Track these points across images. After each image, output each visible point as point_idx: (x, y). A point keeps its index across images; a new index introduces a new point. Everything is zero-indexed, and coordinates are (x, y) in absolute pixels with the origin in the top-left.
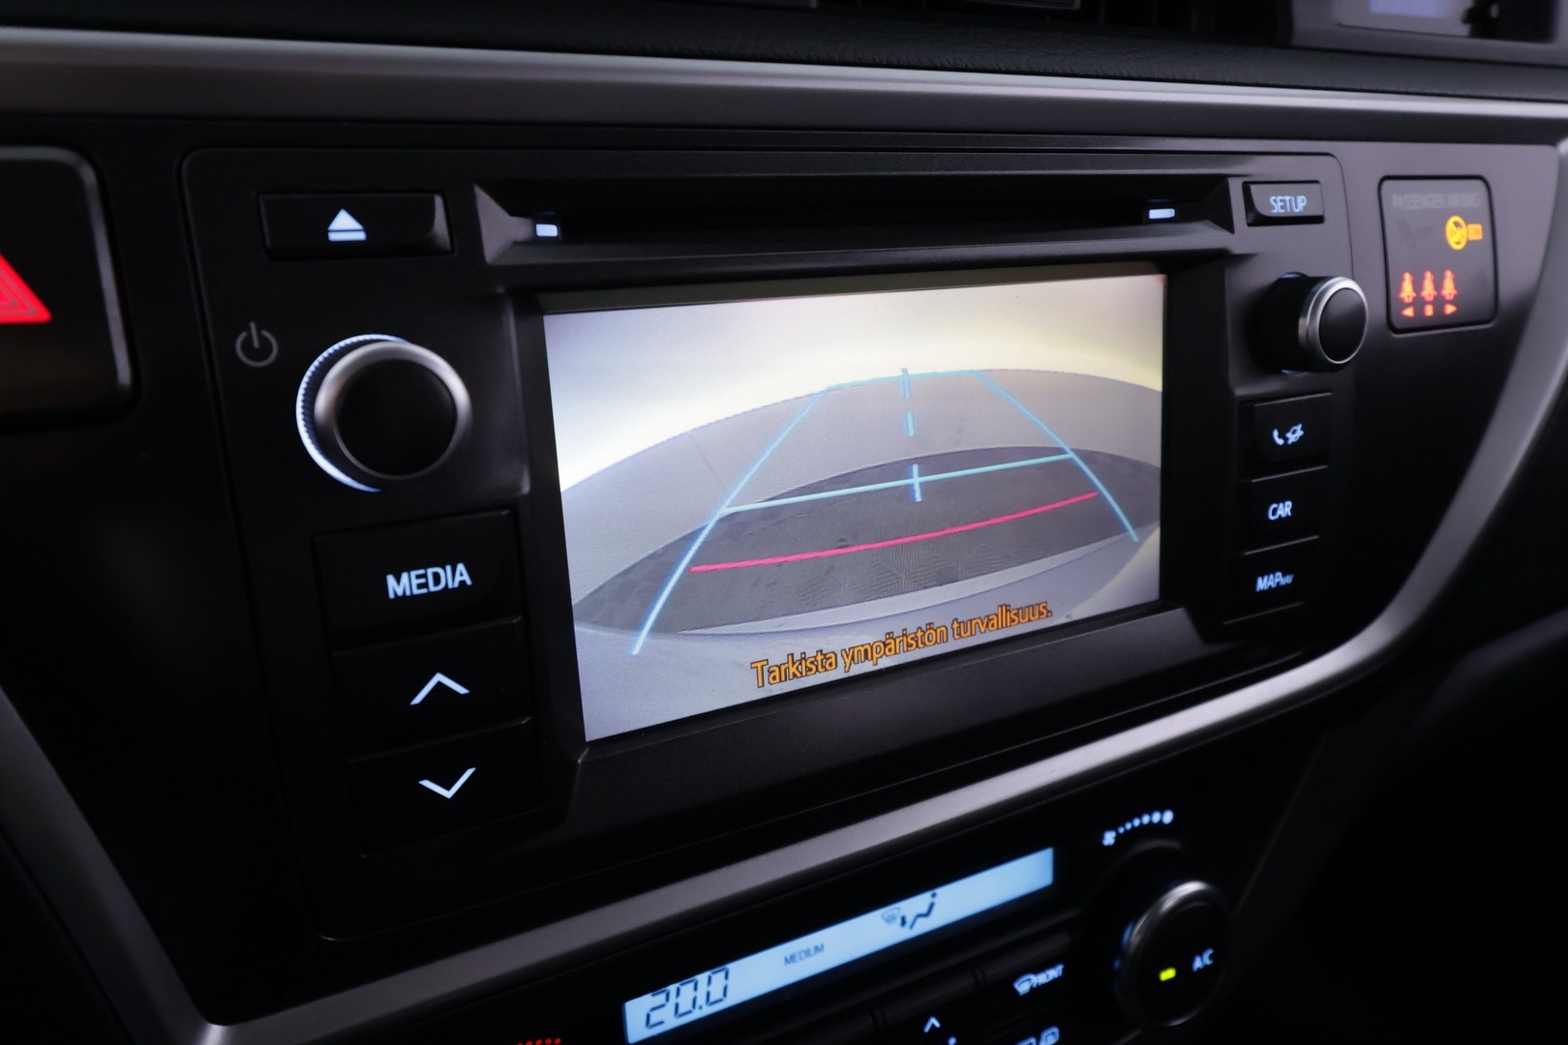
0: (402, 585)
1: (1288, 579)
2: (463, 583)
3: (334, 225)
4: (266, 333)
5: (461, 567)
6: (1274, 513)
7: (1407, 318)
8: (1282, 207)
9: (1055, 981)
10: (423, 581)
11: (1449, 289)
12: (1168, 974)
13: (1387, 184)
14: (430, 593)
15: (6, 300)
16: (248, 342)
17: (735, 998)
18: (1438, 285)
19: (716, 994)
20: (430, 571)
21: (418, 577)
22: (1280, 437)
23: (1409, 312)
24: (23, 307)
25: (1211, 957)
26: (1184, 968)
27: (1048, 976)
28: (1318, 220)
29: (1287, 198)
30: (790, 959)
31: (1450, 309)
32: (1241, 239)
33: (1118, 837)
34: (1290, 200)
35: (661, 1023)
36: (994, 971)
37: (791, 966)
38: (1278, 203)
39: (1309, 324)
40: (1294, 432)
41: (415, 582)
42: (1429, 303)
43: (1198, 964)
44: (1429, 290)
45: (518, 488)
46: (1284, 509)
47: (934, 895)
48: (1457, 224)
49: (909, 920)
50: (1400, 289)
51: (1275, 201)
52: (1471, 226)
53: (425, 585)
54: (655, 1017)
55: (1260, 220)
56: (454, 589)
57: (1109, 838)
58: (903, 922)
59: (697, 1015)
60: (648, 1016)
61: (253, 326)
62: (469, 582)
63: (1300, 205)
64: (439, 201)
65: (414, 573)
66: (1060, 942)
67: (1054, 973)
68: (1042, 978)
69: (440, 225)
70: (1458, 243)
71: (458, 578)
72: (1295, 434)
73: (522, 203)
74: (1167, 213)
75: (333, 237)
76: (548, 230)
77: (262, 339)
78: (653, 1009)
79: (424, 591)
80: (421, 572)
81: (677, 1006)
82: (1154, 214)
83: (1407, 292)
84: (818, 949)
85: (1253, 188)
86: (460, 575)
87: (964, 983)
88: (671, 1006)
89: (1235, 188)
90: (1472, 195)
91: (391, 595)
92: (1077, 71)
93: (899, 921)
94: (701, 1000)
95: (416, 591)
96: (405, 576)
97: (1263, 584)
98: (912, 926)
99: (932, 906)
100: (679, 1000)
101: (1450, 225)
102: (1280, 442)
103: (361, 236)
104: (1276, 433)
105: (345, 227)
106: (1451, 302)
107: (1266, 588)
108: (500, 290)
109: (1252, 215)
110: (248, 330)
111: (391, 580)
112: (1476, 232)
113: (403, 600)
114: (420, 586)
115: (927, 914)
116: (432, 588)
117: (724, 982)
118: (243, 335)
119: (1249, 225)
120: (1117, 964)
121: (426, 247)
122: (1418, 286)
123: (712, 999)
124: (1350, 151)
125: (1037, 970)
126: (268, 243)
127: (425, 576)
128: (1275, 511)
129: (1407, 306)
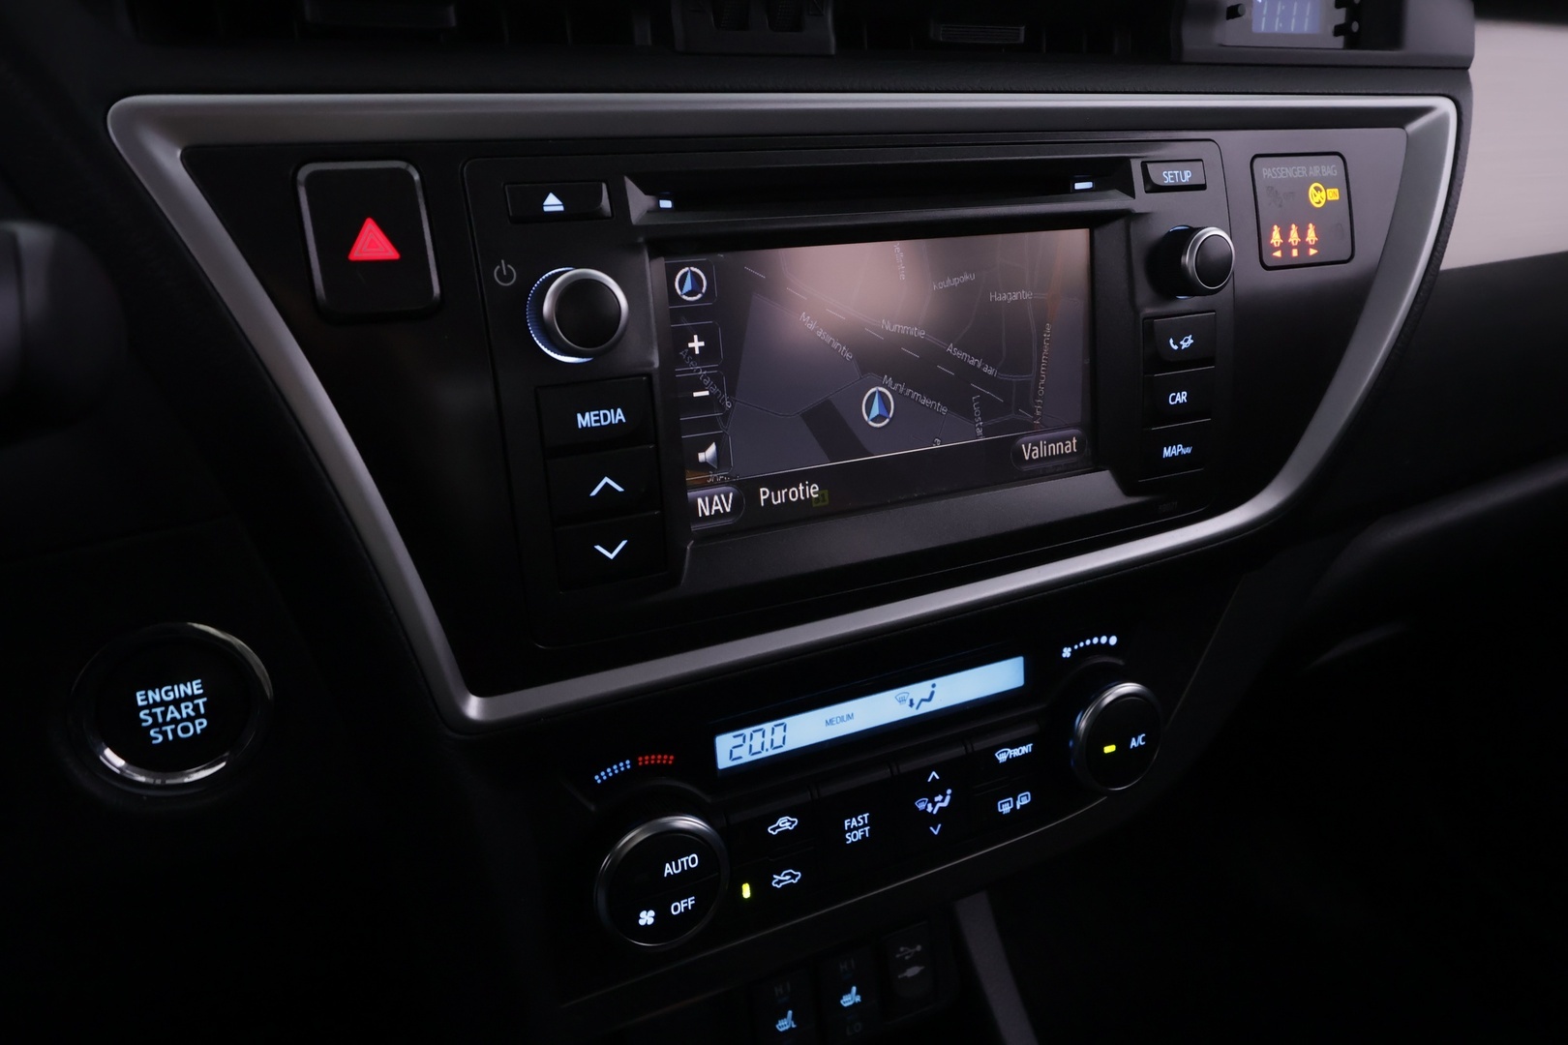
0: (585, 420)
1: (1188, 450)
2: (620, 420)
3: (546, 203)
4: (509, 266)
5: (619, 411)
6: (1173, 400)
7: (1276, 257)
8: (1172, 179)
9: (1026, 755)
10: (597, 418)
11: (1311, 236)
12: (1109, 749)
13: (1258, 161)
14: (601, 426)
15: (377, 247)
16: (500, 272)
17: (791, 745)
18: (1303, 234)
19: (778, 742)
20: (602, 412)
21: (595, 415)
22: (1174, 344)
23: (1278, 254)
24: (387, 251)
25: (1143, 739)
26: (1122, 746)
27: (1020, 751)
28: (1202, 187)
29: (1176, 172)
30: (829, 722)
31: (1312, 252)
32: (1141, 201)
33: (1073, 652)
34: (1178, 174)
35: (740, 758)
36: (980, 745)
37: (830, 727)
38: (1168, 176)
39: (1188, 260)
40: (1186, 341)
41: (593, 419)
42: (1295, 247)
43: (1133, 743)
44: (1294, 237)
45: (651, 364)
46: (1182, 397)
47: (934, 686)
48: (1317, 189)
49: (916, 702)
50: (1270, 237)
51: (1167, 175)
52: (1328, 190)
53: (599, 421)
54: (736, 753)
55: (1154, 188)
56: (615, 424)
57: (1067, 652)
58: (911, 704)
59: (764, 754)
60: (731, 751)
61: (503, 261)
62: (624, 421)
63: (1186, 176)
64: (604, 186)
65: (592, 413)
66: (1030, 729)
67: (1026, 749)
68: (1016, 752)
69: (605, 202)
70: (1319, 203)
71: (618, 418)
72: (1187, 343)
73: (652, 188)
74: (1088, 185)
75: (546, 209)
76: (666, 204)
77: (507, 269)
78: (734, 747)
79: (598, 424)
80: (597, 412)
81: (751, 746)
82: (1078, 186)
83: (1276, 238)
84: (850, 717)
85: (1149, 166)
86: (617, 416)
87: (958, 751)
88: (746, 746)
89: (1136, 167)
90: (1332, 167)
91: (580, 426)
92: (1014, 89)
93: (908, 702)
94: (767, 745)
95: (594, 425)
96: (587, 414)
97: (1167, 452)
98: (917, 708)
99: (932, 693)
100: (752, 743)
101: (1312, 189)
102: (1176, 347)
103: (561, 208)
104: (1171, 341)
105: (552, 203)
106: (1314, 247)
107: (1170, 455)
108: (641, 240)
109: (1148, 188)
110: (501, 266)
111: (579, 416)
112: (1333, 194)
113: (586, 429)
114: (596, 421)
115: (929, 700)
116: (603, 423)
117: (783, 734)
118: (498, 267)
119: (1146, 192)
120: (1071, 744)
121: (598, 215)
122: (1285, 235)
123: (775, 745)
124: (1225, 137)
125: (1013, 745)
126: (511, 214)
127: (599, 415)
128: (1174, 399)
129: (1276, 249)
